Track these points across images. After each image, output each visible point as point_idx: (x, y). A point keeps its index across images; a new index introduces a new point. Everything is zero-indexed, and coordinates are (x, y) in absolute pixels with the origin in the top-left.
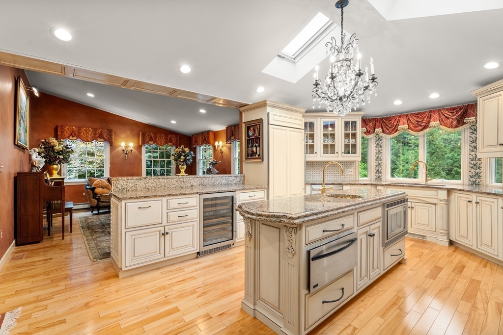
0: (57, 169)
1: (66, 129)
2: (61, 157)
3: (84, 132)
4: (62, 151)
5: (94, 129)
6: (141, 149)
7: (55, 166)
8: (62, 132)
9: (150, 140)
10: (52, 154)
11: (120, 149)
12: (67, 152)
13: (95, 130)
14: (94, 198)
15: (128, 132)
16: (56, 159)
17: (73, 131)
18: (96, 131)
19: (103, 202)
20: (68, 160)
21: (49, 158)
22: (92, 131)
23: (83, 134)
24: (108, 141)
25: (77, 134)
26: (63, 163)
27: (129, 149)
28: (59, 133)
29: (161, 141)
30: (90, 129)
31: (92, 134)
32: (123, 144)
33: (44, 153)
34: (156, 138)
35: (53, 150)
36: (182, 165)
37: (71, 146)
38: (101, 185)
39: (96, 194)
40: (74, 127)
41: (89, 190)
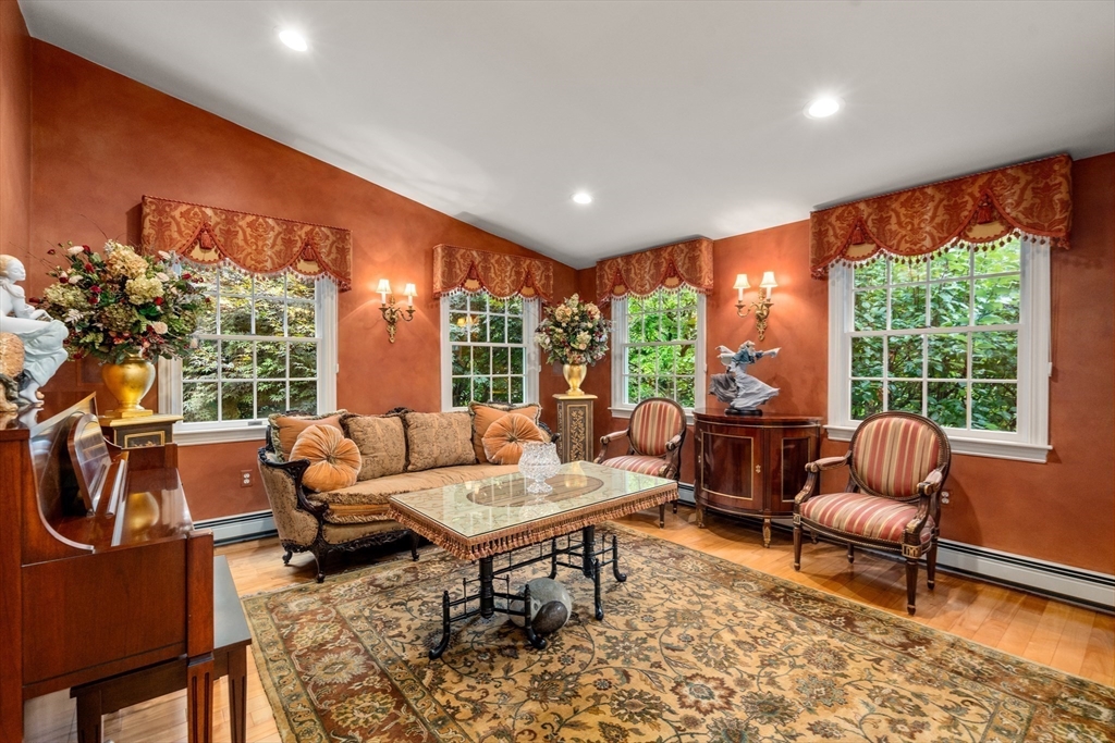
0: (140, 385)
1: (177, 214)
2: (161, 327)
3: (248, 231)
4: (162, 301)
5: (286, 222)
6: (438, 306)
7: (133, 371)
8: (161, 227)
9: (469, 277)
10: (118, 314)
11: (372, 304)
12: (185, 307)
13: (289, 225)
14: (301, 506)
15: (398, 245)
16: (136, 336)
17: (205, 228)
18: (291, 231)
19: (339, 525)
20: (187, 345)
21: (106, 332)
22: (277, 229)
23: (245, 240)
24: (334, 272)
25: (220, 239)
26: (168, 357)
27: (403, 305)
28: (148, 230)
29: (503, 281)
30: (270, 221)
31: (279, 241)
32: (383, 286)
33: (81, 309)
34: (487, 269)
35: (124, 297)
36: (574, 364)
37: (199, 285)
38: (324, 447)
39: (309, 491)
40: (209, 212)
41: (279, 473)
